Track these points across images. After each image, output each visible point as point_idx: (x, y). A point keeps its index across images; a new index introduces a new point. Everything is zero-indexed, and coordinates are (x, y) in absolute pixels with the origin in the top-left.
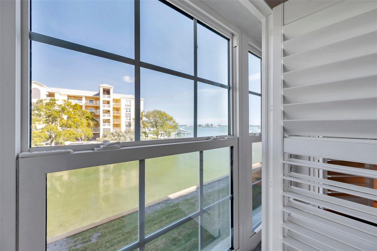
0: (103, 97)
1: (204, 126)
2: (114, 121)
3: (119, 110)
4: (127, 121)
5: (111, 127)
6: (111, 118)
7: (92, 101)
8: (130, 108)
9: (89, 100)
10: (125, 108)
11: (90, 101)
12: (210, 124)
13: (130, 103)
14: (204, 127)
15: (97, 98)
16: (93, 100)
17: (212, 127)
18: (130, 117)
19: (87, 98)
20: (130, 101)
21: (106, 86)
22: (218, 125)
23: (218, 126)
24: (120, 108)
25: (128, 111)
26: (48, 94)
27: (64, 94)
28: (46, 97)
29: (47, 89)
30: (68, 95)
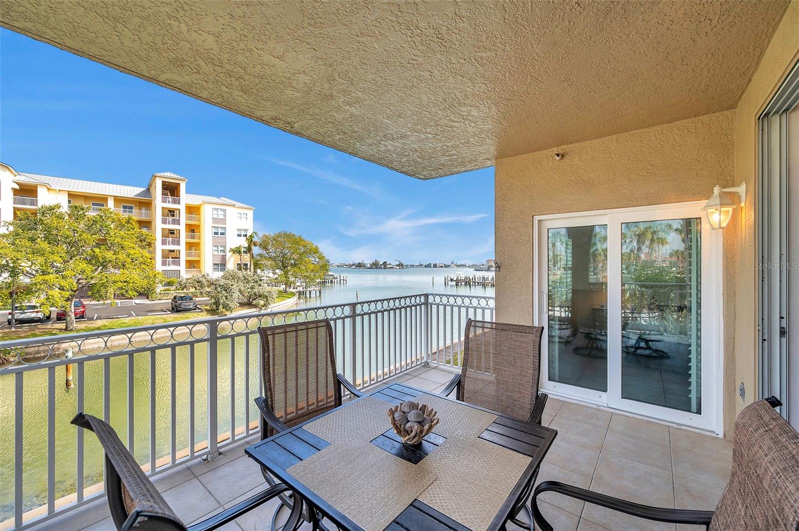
0: (160, 203)
1: (369, 266)
2: (188, 255)
3: (195, 231)
4: (216, 253)
5: (182, 267)
6: (182, 248)
7: (131, 208)
8: (224, 226)
9: (122, 207)
10: (212, 227)
11: (125, 207)
12: (381, 263)
13: (225, 216)
14: (368, 268)
15: (144, 202)
16: (131, 205)
17: (385, 268)
18: (224, 247)
19: (118, 200)
20: (224, 211)
21: (170, 176)
22: (398, 263)
23: (397, 266)
24: (199, 226)
25: (219, 234)
26: (19, 189)
27: (59, 190)
28: (13, 194)
29: (15, 176)
30: (69, 191)
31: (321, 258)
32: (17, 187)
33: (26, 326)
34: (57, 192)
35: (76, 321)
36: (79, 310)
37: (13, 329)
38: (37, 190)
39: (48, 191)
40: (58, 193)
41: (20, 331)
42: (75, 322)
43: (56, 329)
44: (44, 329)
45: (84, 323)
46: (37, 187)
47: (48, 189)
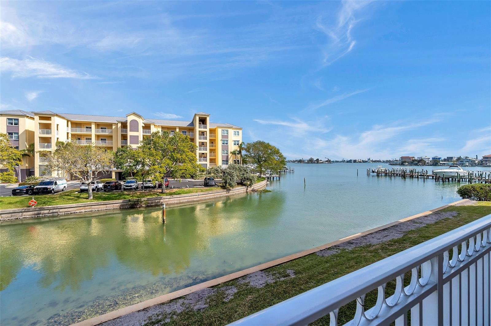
0: (198, 128)
1: (306, 161)
2: (210, 156)
3: (213, 143)
4: (223, 154)
5: (208, 162)
6: (208, 152)
8: (227, 139)
10: (222, 140)
11: (183, 132)
12: (315, 159)
13: (228, 133)
14: (306, 163)
15: (191, 129)
16: (186, 131)
17: (317, 163)
18: (228, 151)
19: (180, 128)
20: (227, 131)
21: (203, 114)
22: (327, 160)
24: (215, 140)
27: (158, 125)
28: (143, 129)
29: (143, 120)
30: (162, 126)
31: (281, 156)
32: (144, 125)
33: (148, 190)
35: (165, 189)
36: (166, 183)
37: (143, 191)
38: (150, 126)
40: (158, 127)
41: (146, 192)
43: (158, 192)
44: (154, 192)
46: (150, 125)
47: (154, 125)
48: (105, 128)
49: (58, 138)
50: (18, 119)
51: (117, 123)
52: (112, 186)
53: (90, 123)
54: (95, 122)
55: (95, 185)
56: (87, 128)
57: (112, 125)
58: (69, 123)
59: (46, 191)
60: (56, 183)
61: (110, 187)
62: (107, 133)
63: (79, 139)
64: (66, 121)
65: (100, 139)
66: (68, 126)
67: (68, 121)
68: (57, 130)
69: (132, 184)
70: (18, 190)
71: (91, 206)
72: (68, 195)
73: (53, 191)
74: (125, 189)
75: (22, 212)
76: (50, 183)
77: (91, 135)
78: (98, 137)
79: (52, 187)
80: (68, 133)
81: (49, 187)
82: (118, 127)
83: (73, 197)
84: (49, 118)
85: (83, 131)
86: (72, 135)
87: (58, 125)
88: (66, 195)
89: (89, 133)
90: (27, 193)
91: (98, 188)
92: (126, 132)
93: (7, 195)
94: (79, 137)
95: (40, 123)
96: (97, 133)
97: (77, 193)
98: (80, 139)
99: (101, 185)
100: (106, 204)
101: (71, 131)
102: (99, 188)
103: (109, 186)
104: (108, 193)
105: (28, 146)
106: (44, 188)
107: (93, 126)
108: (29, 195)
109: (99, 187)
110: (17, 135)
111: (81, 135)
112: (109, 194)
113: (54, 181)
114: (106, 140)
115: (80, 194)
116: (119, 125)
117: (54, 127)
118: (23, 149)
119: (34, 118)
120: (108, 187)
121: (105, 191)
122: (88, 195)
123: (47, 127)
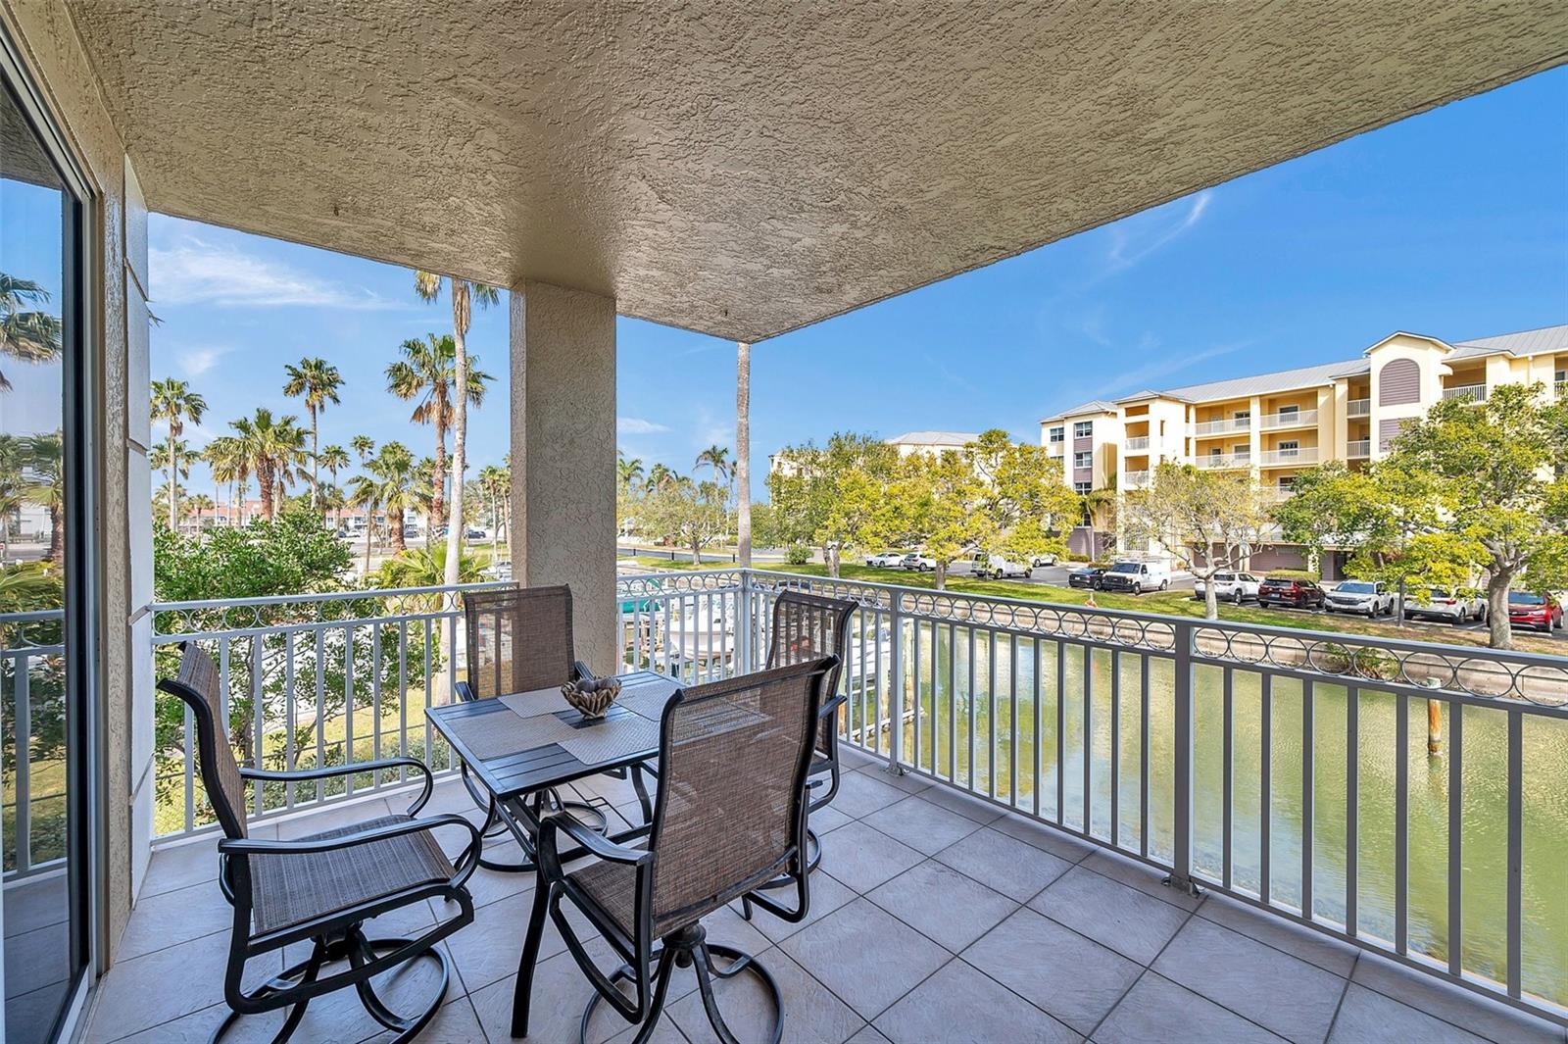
26: (1451, 374)
27: (1534, 357)
28: (1442, 387)
29: (1447, 351)
30: (1556, 354)
32: (1449, 371)
33: (1424, 625)
34: (1529, 362)
35: (1513, 634)
36: (1535, 613)
37: (1401, 627)
38: (1485, 369)
39: (1510, 363)
40: (1531, 364)
41: (1409, 632)
42: (1510, 636)
43: (1473, 641)
44: (1451, 636)
45: (1540, 642)
46: (1485, 362)
47: (1511, 360)
48: (1295, 409)
49: (1162, 457)
50: (1091, 422)
51: (1334, 382)
52: (1285, 594)
53: (1245, 402)
54: (1260, 396)
55: (1237, 584)
56: (1239, 416)
57: (1317, 392)
58: (1192, 412)
59: (1123, 587)
60: (1144, 570)
61: (1278, 596)
62: (1301, 421)
63: (1218, 452)
64: (1183, 407)
65: (1278, 446)
66: (1187, 421)
67: (1188, 407)
68: (1162, 435)
69: (1358, 596)
70: (1078, 576)
71: (1210, 638)
72: (1163, 602)
73: (1137, 588)
74: (1330, 610)
75: (1073, 622)
76: (1133, 568)
77: (1248, 438)
78: (1270, 439)
79: (1135, 578)
80: (1187, 440)
81: (1128, 576)
82: (1337, 397)
83: (1172, 609)
84: (1144, 410)
85: (1229, 427)
86: (1198, 443)
87: (1162, 422)
88: (1159, 601)
89: (1241, 431)
90: (1091, 585)
91: (1244, 594)
92: (1366, 408)
93: (1062, 584)
94: (1215, 447)
95: (1127, 425)
96: (1270, 426)
97: (1187, 599)
98: (1219, 450)
99: (1252, 588)
100: (1251, 644)
101: (1197, 433)
102: (1246, 596)
103: (1275, 591)
104: (1267, 614)
105: (1106, 482)
106: (1119, 578)
107: (1255, 409)
108: (1096, 590)
109: (1246, 590)
110: (1089, 458)
111: (1221, 441)
112: (1269, 617)
113: (1142, 564)
114: (1296, 447)
115: (1191, 605)
116: (1342, 389)
117: (1154, 429)
118: (1098, 488)
119: (1116, 414)
120: (1273, 595)
121: (1264, 605)
122: (1204, 609)
123: (1140, 431)
